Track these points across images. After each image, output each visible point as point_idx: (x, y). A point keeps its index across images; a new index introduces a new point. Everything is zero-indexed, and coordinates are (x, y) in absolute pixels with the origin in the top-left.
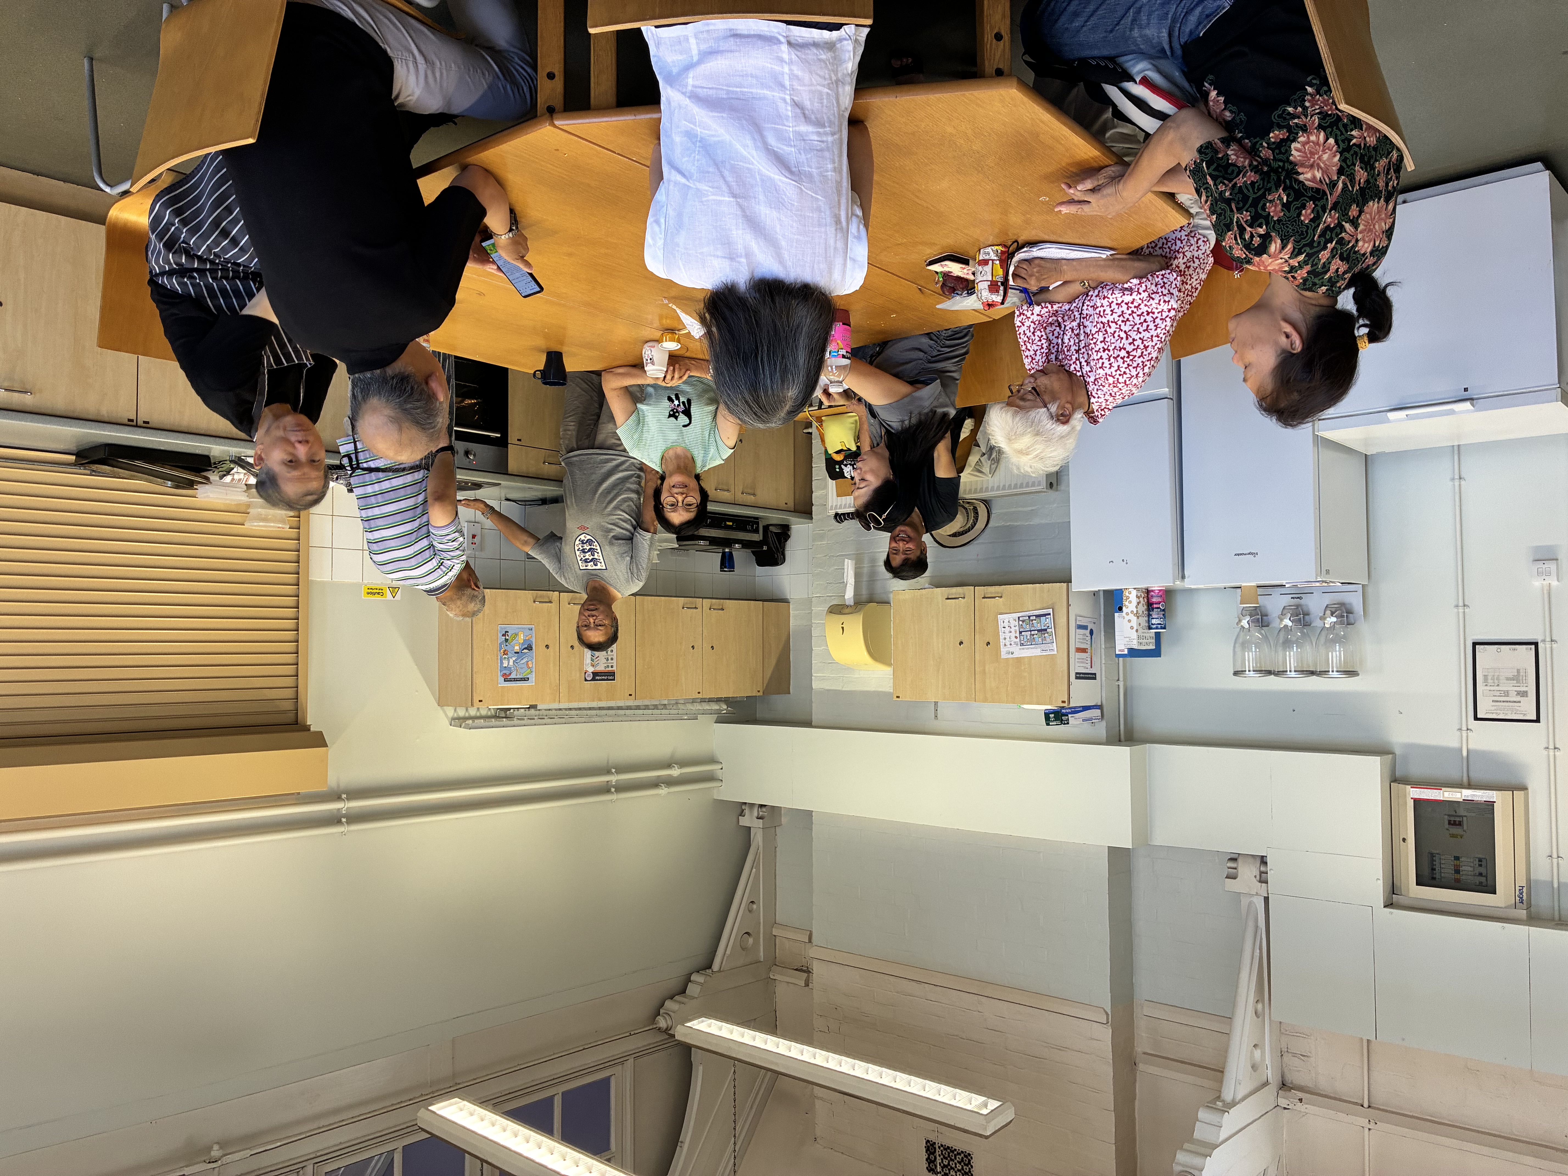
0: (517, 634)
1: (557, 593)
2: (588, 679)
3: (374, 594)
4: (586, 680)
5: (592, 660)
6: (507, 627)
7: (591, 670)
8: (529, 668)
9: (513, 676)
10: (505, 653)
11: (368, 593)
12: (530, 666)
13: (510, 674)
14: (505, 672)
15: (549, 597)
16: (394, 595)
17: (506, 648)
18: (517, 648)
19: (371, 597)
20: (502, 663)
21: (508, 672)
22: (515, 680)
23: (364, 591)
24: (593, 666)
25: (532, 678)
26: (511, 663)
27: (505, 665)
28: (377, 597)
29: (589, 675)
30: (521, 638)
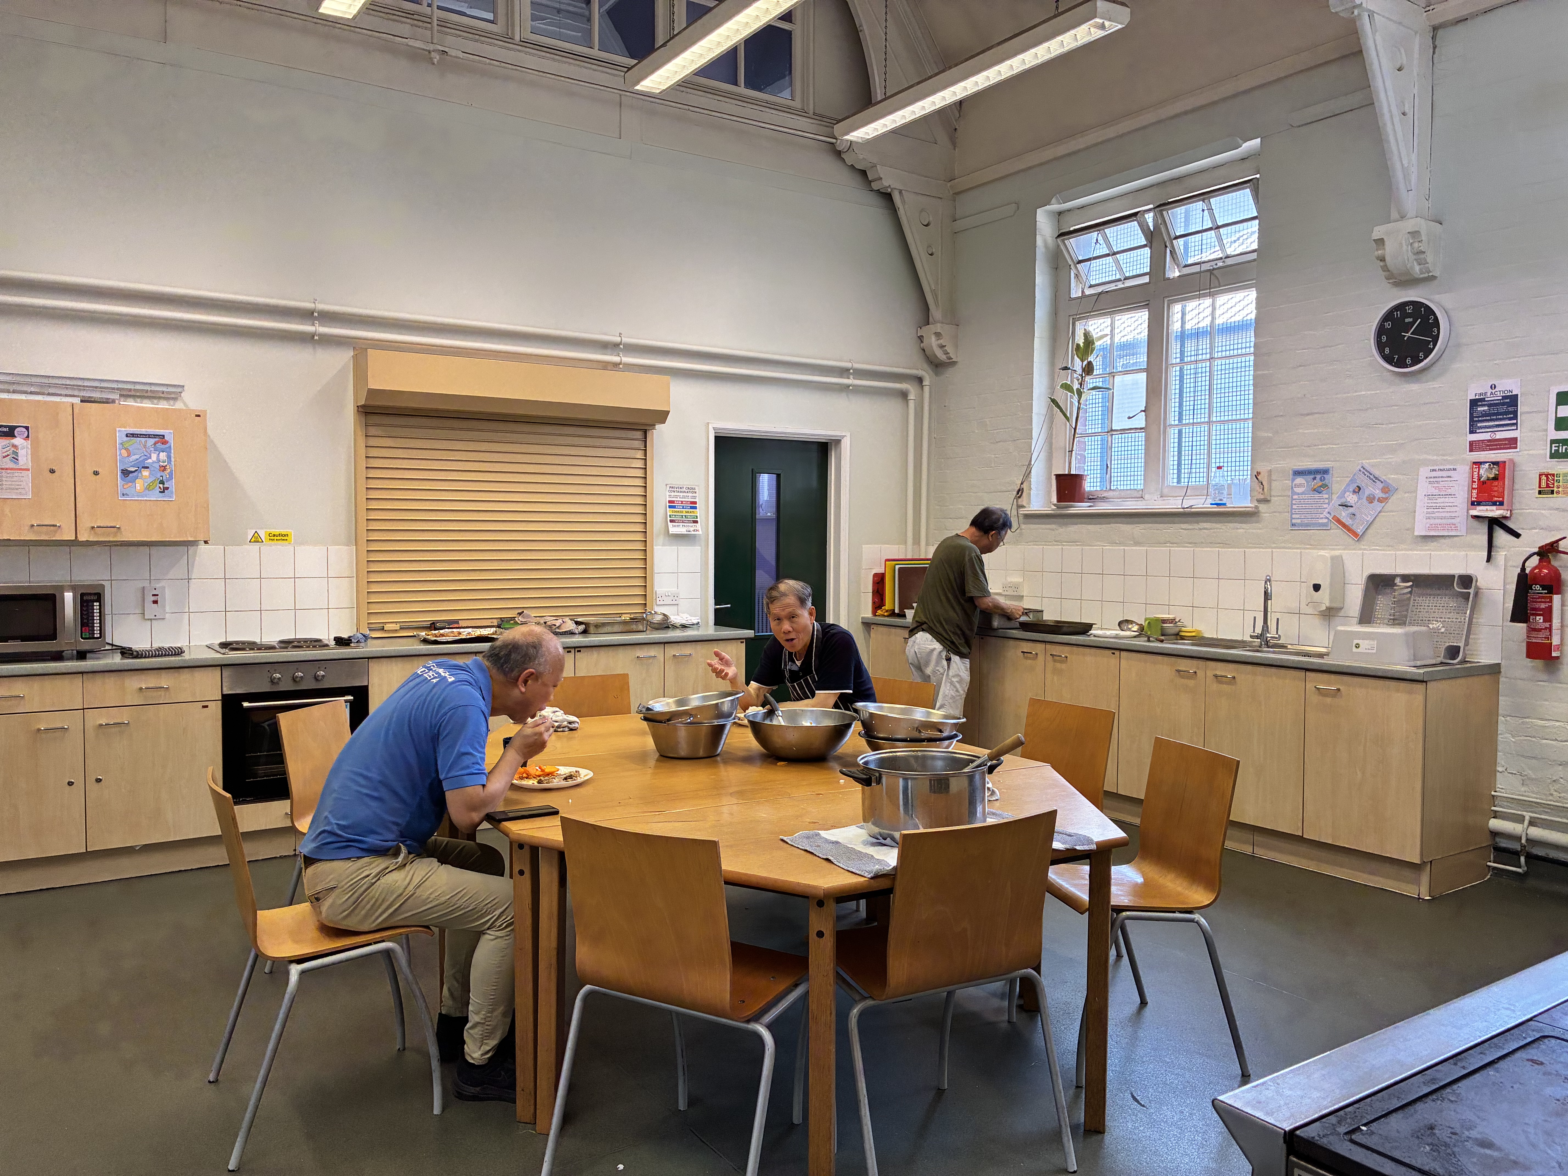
0: (148, 488)
1: (82, 538)
2: (24, 430)
3: (279, 535)
4: (27, 428)
5: (16, 453)
6: (161, 497)
7: (18, 441)
8: (127, 449)
9: (151, 441)
10: (164, 468)
11: (287, 535)
12: (123, 451)
13: (155, 444)
14: (164, 446)
15: (95, 533)
16: (256, 534)
17: (162, 474)
18: (146, 473)
19: (283, 532)
20: (169, 457)
21: (159, 445)
22: (149, 436)
23: (292, 538)
24: (15, 446)
25: (120, 437)
26: (154, 457)
27: (163, 455)
28: (277, 531)
29: (21, 434)
30: (139, 485)
